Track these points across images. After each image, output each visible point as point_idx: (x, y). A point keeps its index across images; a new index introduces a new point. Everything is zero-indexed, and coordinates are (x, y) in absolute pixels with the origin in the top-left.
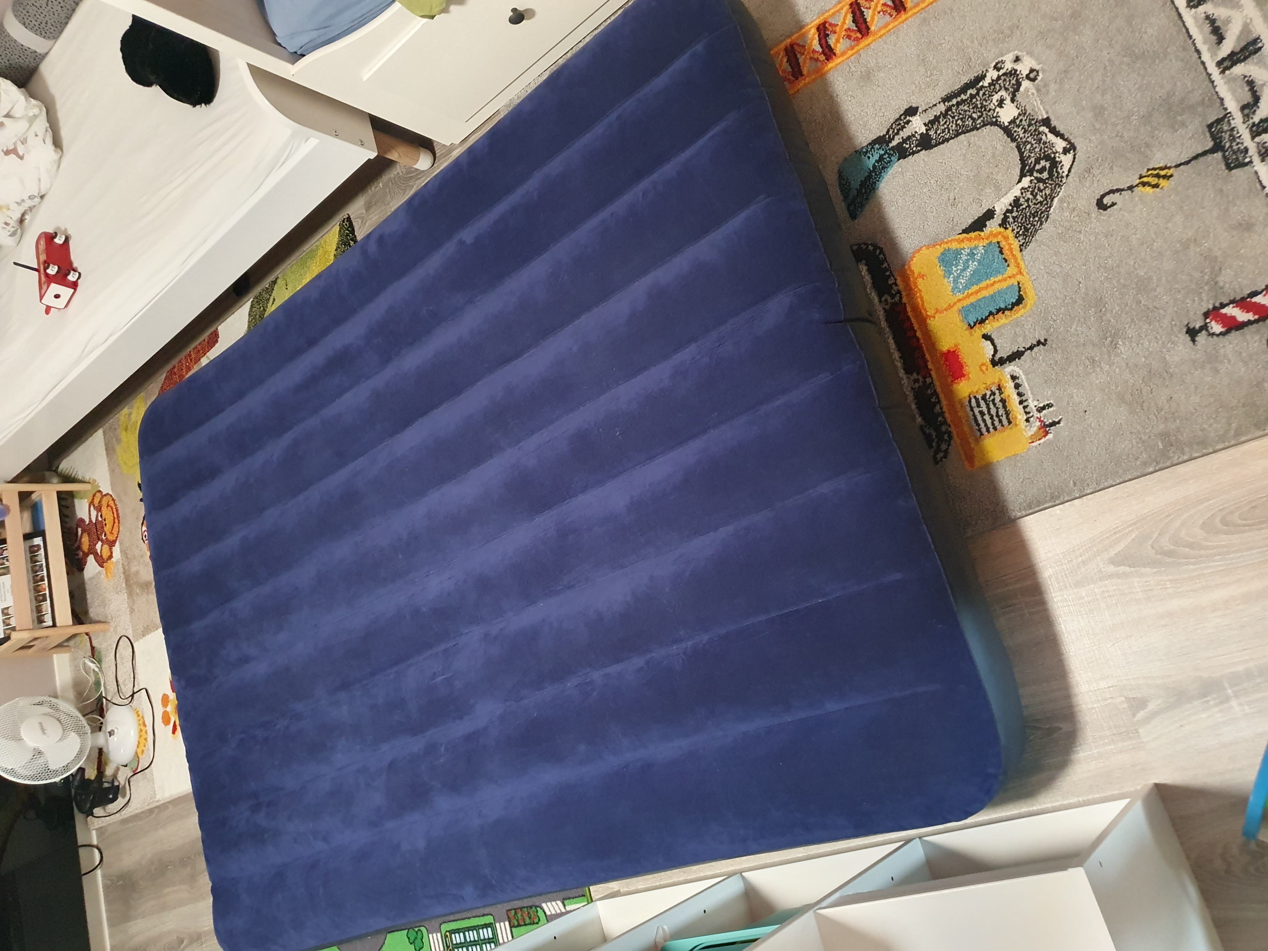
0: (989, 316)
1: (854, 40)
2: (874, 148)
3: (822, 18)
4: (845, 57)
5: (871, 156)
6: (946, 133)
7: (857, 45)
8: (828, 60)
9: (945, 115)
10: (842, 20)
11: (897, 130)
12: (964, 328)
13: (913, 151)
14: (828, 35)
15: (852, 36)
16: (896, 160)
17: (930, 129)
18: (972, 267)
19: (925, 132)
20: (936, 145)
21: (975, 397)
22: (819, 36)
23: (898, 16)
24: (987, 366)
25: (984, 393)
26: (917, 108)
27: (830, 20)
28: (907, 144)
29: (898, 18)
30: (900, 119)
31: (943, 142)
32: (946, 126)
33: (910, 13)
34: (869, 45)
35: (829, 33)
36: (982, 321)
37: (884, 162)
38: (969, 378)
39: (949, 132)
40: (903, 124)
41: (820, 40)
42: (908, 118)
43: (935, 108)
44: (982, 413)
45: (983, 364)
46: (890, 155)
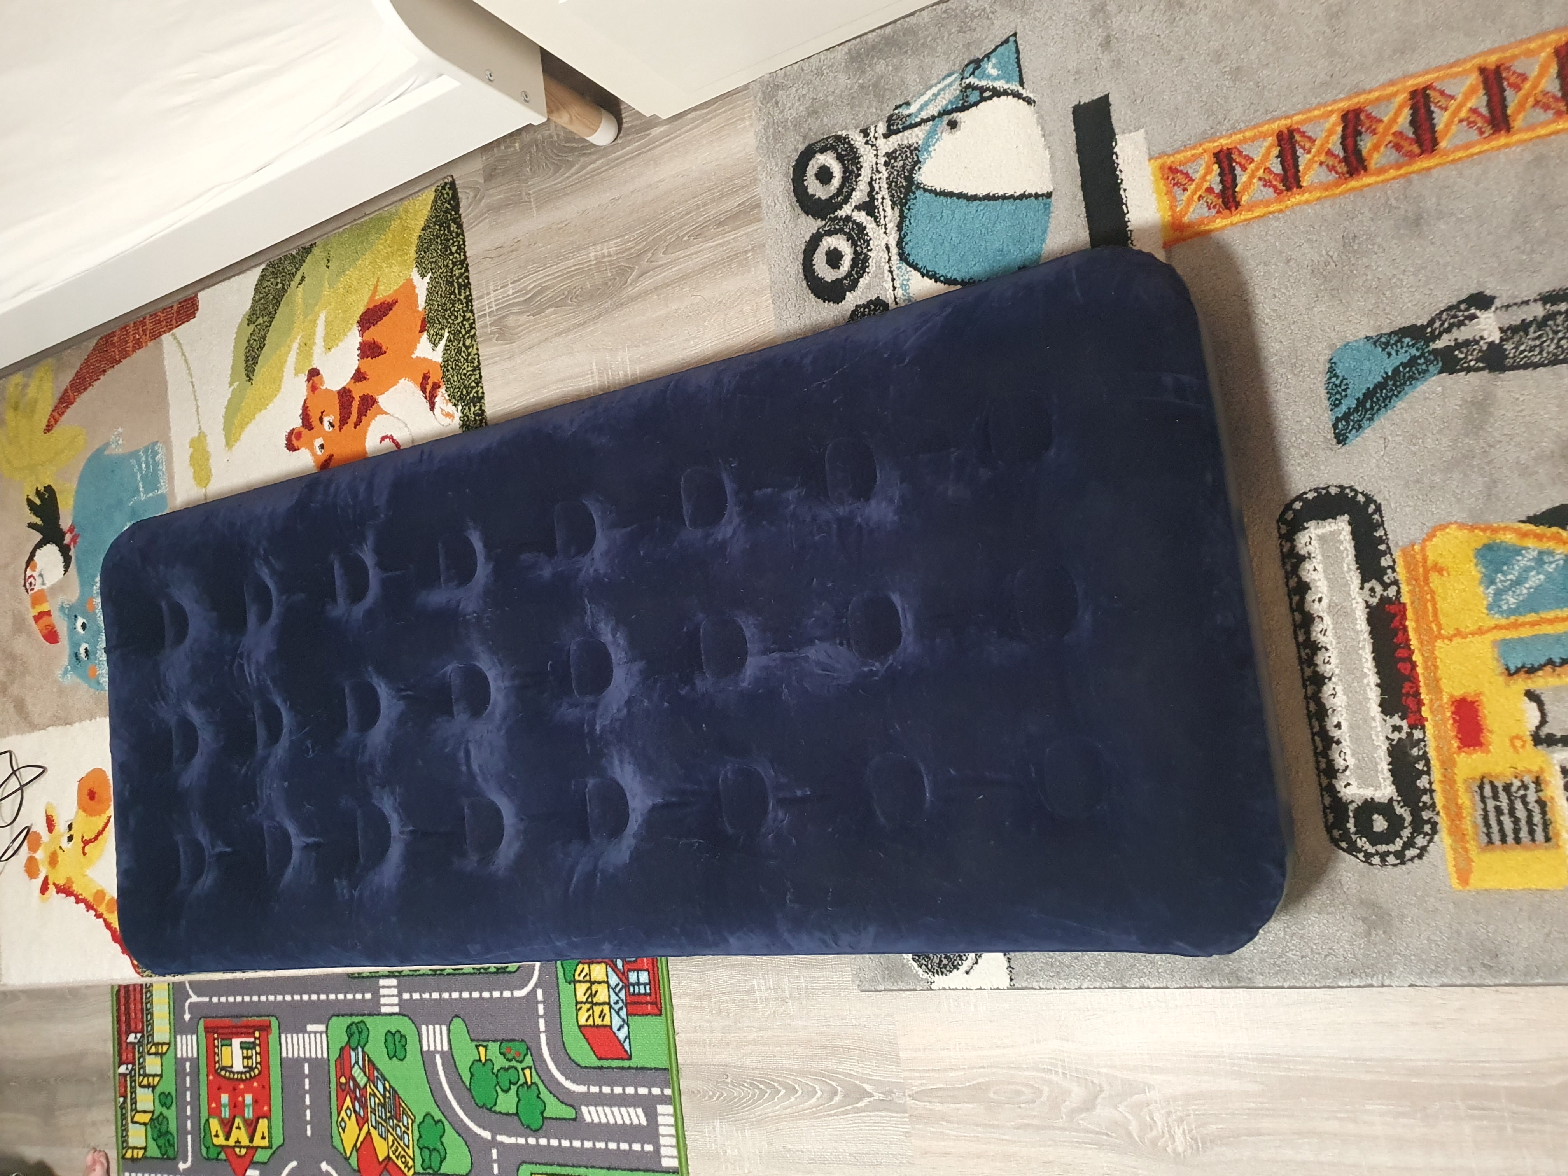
0: (1545, 665)
1: (1405, 155)
2: (1402, 342)
3: (1356, 100)
4: (1381, 178)
5: (1393, 353)
6: (1536, 353)
7: (1409, 164)
8: (1351, 175)
9: (1542, 324)
10: (1391, 114)
11: (1450, 324)
12: (1497, 672)
13: (1469, 366)
14: (1360, 133)
15: (1402, 147)
16: (1436, 372)
17: (1507, 340)
18: (1534, 582)
19: (1497, 342)
20: (1512, 368)
21: (1492, 783)
22: (1343, 131)
23: (1494, 136)
24: (1525, 742)
25: (1509, 782)
26: (1494, 298)
27: (1369, 108)
28: (1461, 352)
29: (1492, 140)
30: (1456, 307)
31: (1525, 367)
32: (1538, 342)
33: (1516, 138)
34: (1429, 169)
35: (1363, 130)
36: (1532, 670)
37: (1417, 369)
38: (1488, 752)
39: (1541, 353)
40: (1462, 318)
41: (1344, 138)
42: (1473, 310)
43: (1525, 308)
44: (1499, 811)
45: (1518, 737)
46: (1428, 362)
